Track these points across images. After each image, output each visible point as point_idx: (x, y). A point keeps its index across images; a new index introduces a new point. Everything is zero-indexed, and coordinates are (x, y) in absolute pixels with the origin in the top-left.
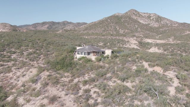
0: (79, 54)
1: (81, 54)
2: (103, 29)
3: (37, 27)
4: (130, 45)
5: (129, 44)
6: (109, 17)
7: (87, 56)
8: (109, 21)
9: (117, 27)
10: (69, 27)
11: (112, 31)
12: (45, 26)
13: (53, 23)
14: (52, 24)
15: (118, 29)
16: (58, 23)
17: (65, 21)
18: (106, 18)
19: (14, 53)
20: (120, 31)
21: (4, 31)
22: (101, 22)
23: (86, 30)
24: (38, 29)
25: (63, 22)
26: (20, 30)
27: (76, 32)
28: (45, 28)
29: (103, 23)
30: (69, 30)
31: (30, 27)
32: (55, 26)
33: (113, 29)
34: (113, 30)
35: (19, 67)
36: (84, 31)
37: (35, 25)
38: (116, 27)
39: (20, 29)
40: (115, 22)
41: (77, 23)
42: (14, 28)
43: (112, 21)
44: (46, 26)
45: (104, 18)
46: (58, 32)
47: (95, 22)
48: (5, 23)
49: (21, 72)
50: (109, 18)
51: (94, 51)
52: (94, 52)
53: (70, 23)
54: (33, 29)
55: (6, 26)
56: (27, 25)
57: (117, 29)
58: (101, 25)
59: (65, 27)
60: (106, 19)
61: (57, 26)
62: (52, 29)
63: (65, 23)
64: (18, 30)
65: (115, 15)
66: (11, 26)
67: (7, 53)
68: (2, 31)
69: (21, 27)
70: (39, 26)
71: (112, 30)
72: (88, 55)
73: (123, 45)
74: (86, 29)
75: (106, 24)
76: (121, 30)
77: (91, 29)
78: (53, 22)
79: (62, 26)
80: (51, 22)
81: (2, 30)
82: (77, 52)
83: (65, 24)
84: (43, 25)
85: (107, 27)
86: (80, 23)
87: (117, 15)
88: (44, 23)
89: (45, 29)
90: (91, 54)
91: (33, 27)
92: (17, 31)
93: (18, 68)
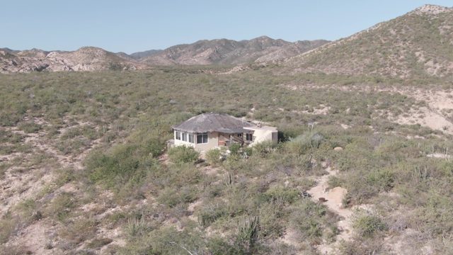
0: (180, 139)
1: (183, 140)
2: (367, 61)
3: (181, 58)
4: (421, 117)
5: (421, 112)
6: (394, 21)
7: (194, 145)
8: (393, 32)
9: (417, 54)
10: (270, 54)
11: (399, 67)
12: (202, 54)
13: (227, 44)
14: (222, 46)
15: (422, 59)
16: (242, 44)
17: (261, 38)
18: (383, 24)
19: (37, 129)
20: (428, 67)
21: (86, 68)
22: (366, 38)
23: (310, 64)
24: (181, 63)
25: (257, 39)
26: (128, 67)
27: (278, 71)
28: (201, 59)
29: (371, 40)
30: (264, 64)
31: (159, 58)
32: (231, 54)
33: (401, 61)
34: (401, 64)
35: (24, 168)
36: (304, 67)
37: (175, 51)
38: (413, 55)
39: (128, 63)
40: (412, 37)
41: (299, 41)
42: (115, 62)
43: (403, 32)
44: (206, 54)
45: (376, 26)
46: (230, 72)
47: (346, 39)
48: (92, 48)
49: (24, 181)
50: (393, 23)
51: (222, 129)
52: (220, 134)
53: (279, 43)
54: (167, 63)
55: (94, 57)
56: (154, 50)
57: (416, 59)
58: (362, 49)
59: (261, 56)
60: (384, 29)
61: (237, 52)
62: (221, 63)
63: (261, 44)
64: (125, 65)
65: (417, 13)
66: (108, 54)
67: (20, 130)
68: (79, 69)
69: (137, 57)
70: (184, 52)
71: (398, 63)
72: (199, 141)
73: (397, 115)
74: (313, 61)
75: (379, 46)
76: (430, 63)
77: (328, 62)
78: (226, 41)
79: (250, 53)
80: (219, 42)
81: (81, 67)
82: (175, 132)
83: (261, 47)
84: (198, 50)
85: (384, 53)
86: (309, 42)
87: (424, 13)
88: (199, 46)
89: (202, 63)
90: (208, 139)
91: (169, 57)
92: (121, 68)
93: (21, 171)
